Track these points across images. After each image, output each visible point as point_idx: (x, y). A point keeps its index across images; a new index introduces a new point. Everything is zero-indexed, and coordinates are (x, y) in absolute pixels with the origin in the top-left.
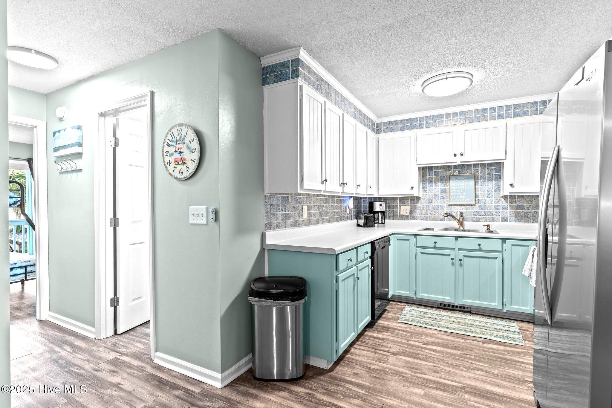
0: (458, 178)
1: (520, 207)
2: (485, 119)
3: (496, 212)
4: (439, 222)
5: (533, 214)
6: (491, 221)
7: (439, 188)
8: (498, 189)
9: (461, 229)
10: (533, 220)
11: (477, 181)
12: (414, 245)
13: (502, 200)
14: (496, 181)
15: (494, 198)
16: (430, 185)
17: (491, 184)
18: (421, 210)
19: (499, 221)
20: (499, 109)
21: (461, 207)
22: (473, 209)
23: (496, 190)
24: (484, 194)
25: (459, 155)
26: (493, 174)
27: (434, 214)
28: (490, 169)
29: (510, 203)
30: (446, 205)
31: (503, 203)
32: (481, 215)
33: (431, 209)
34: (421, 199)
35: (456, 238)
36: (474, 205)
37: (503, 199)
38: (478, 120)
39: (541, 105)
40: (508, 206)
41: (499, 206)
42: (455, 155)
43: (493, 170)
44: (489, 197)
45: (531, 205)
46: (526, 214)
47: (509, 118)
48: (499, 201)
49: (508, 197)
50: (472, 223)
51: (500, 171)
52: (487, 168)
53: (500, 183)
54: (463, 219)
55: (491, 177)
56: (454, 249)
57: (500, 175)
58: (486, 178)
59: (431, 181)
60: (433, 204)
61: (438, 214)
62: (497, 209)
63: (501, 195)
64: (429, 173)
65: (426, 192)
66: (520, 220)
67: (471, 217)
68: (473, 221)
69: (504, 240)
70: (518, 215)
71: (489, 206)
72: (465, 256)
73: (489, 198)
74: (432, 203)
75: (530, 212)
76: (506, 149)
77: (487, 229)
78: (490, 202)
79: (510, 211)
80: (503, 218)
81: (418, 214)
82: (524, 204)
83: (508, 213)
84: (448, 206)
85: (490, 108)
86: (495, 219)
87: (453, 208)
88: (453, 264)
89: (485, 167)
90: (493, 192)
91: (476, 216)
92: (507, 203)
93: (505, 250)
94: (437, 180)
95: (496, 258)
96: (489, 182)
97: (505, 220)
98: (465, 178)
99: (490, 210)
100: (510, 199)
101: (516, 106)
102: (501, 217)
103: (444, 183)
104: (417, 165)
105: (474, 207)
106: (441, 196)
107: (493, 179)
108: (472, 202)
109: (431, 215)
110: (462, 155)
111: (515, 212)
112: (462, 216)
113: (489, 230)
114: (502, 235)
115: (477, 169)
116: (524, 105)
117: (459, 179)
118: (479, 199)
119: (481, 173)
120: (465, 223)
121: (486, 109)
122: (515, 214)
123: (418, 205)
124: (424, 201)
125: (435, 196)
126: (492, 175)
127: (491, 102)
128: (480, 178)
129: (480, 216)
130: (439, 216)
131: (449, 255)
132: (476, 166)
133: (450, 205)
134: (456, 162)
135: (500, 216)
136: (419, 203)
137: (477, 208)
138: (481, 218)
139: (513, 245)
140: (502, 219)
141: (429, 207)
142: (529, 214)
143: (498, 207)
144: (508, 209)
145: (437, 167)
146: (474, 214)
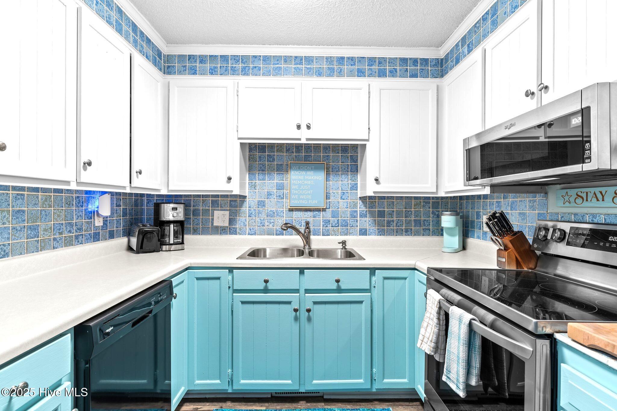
0: (302, 168)
1: (381, 214)
2: (340, 74)
3: (352, 221)
4: (275, 237)
5: (396, 224)
6: (346, 234)
7: (275, 181)
8: (354, 187)
9: (307, 248)
10: (397, 232)
11: (328, 174)
12: (229, 287)
13: (360, 203)
14: (352, 174)
15: (349, 200)
16: (261, 177)
17: (346, 180)
18: (247, 218)
19: (357, 235)
20: (360, 61)
21: (306, 213)
22: (323, 217)
23: (352, 189)
24: (338, 193)
25: (304, 127)
26: (348, 165)
27: (267, 224)
28: (345, 157)
29: (369, 207)
30: (285, 209)
31: (360, 207)
32: (333, 225)
33: (263, 216)
34: (247, 200)
35: (302, 270)
36: (324, 210)
37: (360, 201)
38: (331, 73)
39: (411, 64)
40: (366, 211)
41: (356, 211)
42: (299, 127)
43: (348, 158)
44: (343, 197)
45: (393, 211)
46: (389, 223)
47: (373, 76)
48: (355, 205)
49: (367, 199)
50: (321, 237)
51: (357, 160)
52: (340, 155)
53: (357, 177)
54: (309, 232)
55: (346, 169)
56: (297, 291)
57: (357, 167)
58: (339, 170)
59: (263, 171)
60: (266, 209)
61: (273, 224)
62: (353, 215)
63: (359, 196)
64: (260, 157)
65: (255, 188)
66: (381, 232)
67: (320, 229)
68: (323, 235)
69: (373, 270)
70: (379, 225)
71: (343, 212)
72: (315, 303)
73: (344, 199)
74: (264, 206)
75: (393, 221)
76: (369, 124)
77: (342, 247)
78: (345, 206)
79: (370, 219)
80: (361, 230)
81: (242, 224)
82: (386, 210)
83: (367, 222)
84: (288, 212)
85: (348, 58)
86: (351, 232)
87: (296, 214)
88: (296, 319)
89: (338, 153)
90: (349, 191)
91: (327, 226)
92: (366, 206)
93: (375, 287)
94: (271, 170)
95: (361, 302)
96: (343, 176)
97: (364, 232)
98: (312, 168)
99: (345, 217)
100: (370, 201)
101: (382, 61)
102: (358, 228)
103: (282, 174)
104: (239, 139)
105: (324, 212)
106: (278, 195)
107: (348, 172)
108: (322, 205)
109: (263, 226)
110: (309, 127)
111: (375, 220)
112: (308, 228)
113: (345, 249)
114: (370, 261)
115: (328, 156)
116: (392, 61)
117: (304, 170)
118: (331, 200)
119: (333, 162)
120: (312, 237)
121: (343, 58)
122: (376, 224)
123: (243, 209)
124: (252, 204)
125: (269, 194)
126: (347, 166)
127: (349, 47)
128: (332, 169)
129: (332, 226)
130: (275, 227)
131: (289, 303)
132: (327, 151)
133: (291, 210)
134: (300, 139)
135: (357, 226)
136: (244, 206)
137: (328, 215)
138: (333, 230)
140: (360, 231)
141: (259, 213)
142: (392, 223)
143: (355, 214)
144: (367, 217)
145: (272, 148)
146: (324, 223)
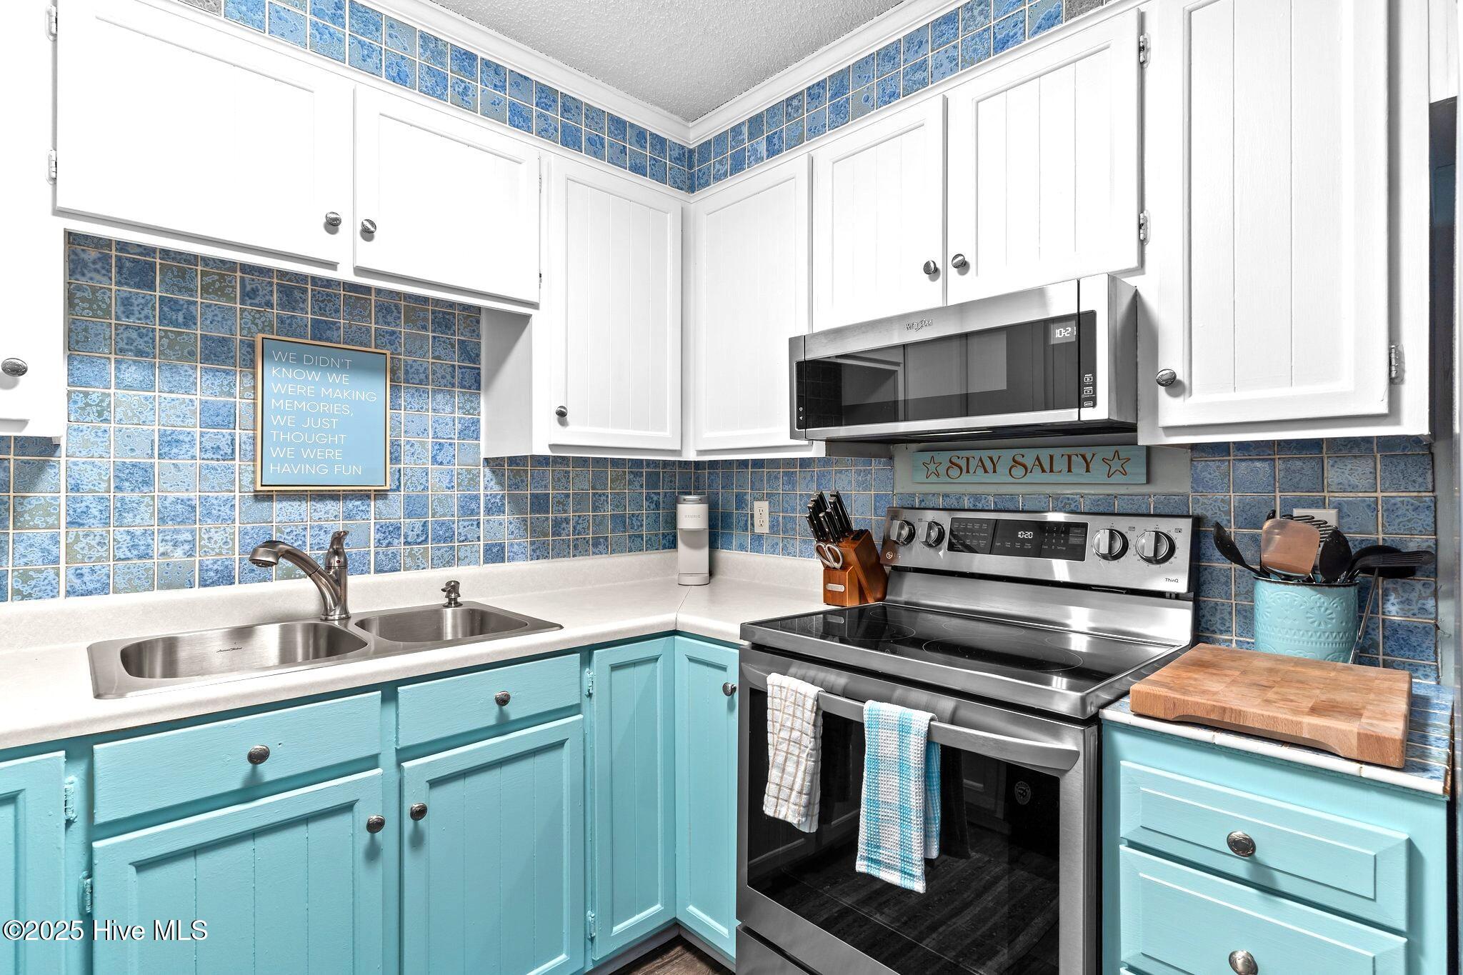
0: (309, 360)
1: (540, 503)
2: (463, 100)
3: (466, 524)
4: (198, 593)
5: (574, 527)
6: (449, 564)
7: (198, 397)
8: (470, 430)
9: (337, 617)
10: (576, 547)
11: (395, 388)
12: (69, 823)
13: (485, 474)
14: (463, 394)
15: (456, 467)
16: (132, 373)
17: (448, 409)
18: (63, 530)
19: (477, 563)
20: (518, 85)
21: (319, 505)
22: (379, 515)
23: (463, 434)
24: (423, 444)
25: (349, 229)
26: (453, 366)
27: (158, 547)
28: (444, 342)
29: (510, 486)
30: (237, 494)
31: (486, 485)
32: (409, 540)
33: (144, 519)
34: (62, 459)
35: (389, 690)
36: (381, 495)
37: (487, 470)
38: (435, 88)
40: (503, 496)
41: (477, 498)
42: (333, 225)
43: (453, 346)
44: (439, 458)
45: (567, 496)
46: (557, 524)
47: (549, 138)
48: (474, 480)
49: (506, 465)
50: (372, 578)
51: (478, 355)
52: (431, 334)
53: (479, 403)
54: (344, 566)
55: (449, 377)
56: (371, 762)
57: (479, 374)
58: (427, 377)
59: (140, 353)
60: (156, 494)
61: (187, 547)
62: (468, 508)
63: (483, 456)
64: (126, 302)
65: (100, 414)
66: (540, 552)
67: (368, 553)
68: (378, 571)
69: (586, 652)
70: (533, 531)
71: (440, 501)
72: (434, 783)
73: (441, 463)
74: (147, 482)
75: (567, 520)
77: (447, 600)
78: (445, 484)
79: (511, 518)
80: (488, 549)
81: (36, 555)
82: (551, 492)
83: (505, 525)
84: (250, 502)
85: (487, 64)
86: (462, 554)
87: (279, 510)
88: (373, 853)
89: (424, 328)
90: (456, 441)
91: (389, 544)
92: (501, 484)
93: (590, 695)
94: (179, 352)
95: (560, 744)
96: (439, 397)
97: (495, 554)
98: (343, 365)
99: (444, 515)
100: (512, 470)
101: (571, 105)
102: (482, 543)
103: (227, 372)
104: (59, 212)
105: (380, 503)
106: (208, 445)
107: (453, 386)
108: (376, 482)
109: (140, 557)
110: (367, 233)
111: (525, 520)
112: (336, 553)
113: (458, 605)
114: (578, 629)
115: (393, 333)
116: (594, 115)
117: (314, 366)
118: (402, 466)
119: (409, 353)
120: (352, 581)
121: (471, 57)
122: (526, 530)
123: (38, 496)
124: (89, 477)
125: (170, 443)
126: (450, 369)
127: (492, 32)
128: (407, 372)
129: (406, 543)
130: (197, 559)
131: (348, 808)
132: (390, 319)
133: (263, 497)
134: (332, 266)
135: (479, 538)
136: (41, 486)
137: (394, 509)
138: (411, 555)
139: (615, 668)
140: (486, 551)
141: (123, 508)
142: (564, 525)
143: (473, 506)
144: (504, 512)
145: (184, 278)
146: (380, 536)
